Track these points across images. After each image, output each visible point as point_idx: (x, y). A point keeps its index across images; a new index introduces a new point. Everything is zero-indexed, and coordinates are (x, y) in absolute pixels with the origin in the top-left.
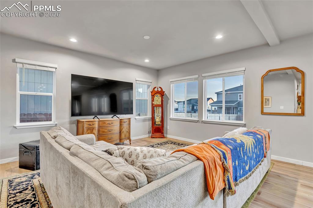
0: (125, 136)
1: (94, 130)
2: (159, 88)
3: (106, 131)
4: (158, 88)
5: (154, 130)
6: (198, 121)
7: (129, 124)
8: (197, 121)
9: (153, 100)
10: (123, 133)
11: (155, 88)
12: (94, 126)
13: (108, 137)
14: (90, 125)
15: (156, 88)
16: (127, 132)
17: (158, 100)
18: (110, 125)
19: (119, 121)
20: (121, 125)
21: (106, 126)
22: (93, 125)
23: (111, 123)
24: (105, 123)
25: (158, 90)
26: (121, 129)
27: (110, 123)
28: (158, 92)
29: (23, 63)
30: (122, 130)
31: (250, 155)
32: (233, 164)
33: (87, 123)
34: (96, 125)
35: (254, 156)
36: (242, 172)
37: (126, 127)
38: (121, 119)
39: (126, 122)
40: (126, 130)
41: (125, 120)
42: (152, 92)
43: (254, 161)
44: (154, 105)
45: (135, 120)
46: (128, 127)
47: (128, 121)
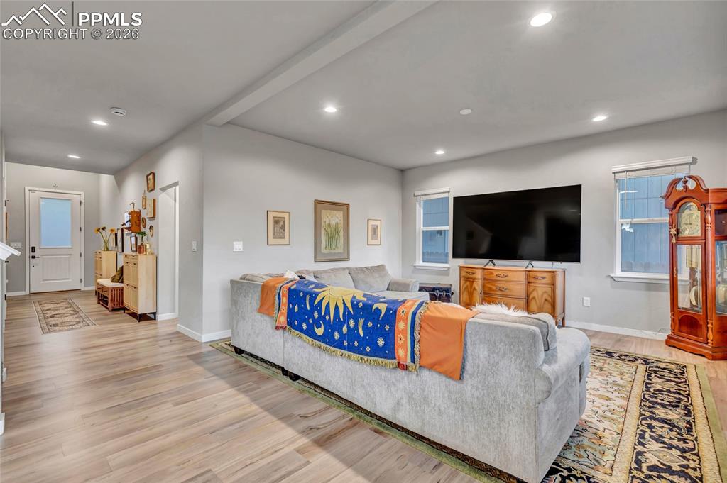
0: (540, 308)
1: (475, 283)
2: (689, 180)
3: (494, 288)
4: (685, 182)
7: (553, 284)
9: (674, 223)
10: (535, 301)
11: (676, 182)
12: (474, 276)
14: (469, 273)
15: (681, 183)
16: (546, 300)
18: (501, 279)
19: (524, 275)
20: (528, 283)
21: (495, 279)
22: (473, 274)
24: (492, 274)
25: (686, 187)
26: (530, 291)
27: (502, 275)
28: (687, 196)
30: (530, 294)
31: (327, 318)
32: (291, 306)
33: (465, 269)
34: (479, 275)
35: (345, 329)
36: (304, 326)
37: (544, 290)
38: (528, 271)
39: (543, 278)
40: (542, 295)
41: (539, 275)
42: (667, 197)
43: (343, 337)
44: (674, 241)
45: (609, 279)
46: (549, 290)
47: (548, 276)
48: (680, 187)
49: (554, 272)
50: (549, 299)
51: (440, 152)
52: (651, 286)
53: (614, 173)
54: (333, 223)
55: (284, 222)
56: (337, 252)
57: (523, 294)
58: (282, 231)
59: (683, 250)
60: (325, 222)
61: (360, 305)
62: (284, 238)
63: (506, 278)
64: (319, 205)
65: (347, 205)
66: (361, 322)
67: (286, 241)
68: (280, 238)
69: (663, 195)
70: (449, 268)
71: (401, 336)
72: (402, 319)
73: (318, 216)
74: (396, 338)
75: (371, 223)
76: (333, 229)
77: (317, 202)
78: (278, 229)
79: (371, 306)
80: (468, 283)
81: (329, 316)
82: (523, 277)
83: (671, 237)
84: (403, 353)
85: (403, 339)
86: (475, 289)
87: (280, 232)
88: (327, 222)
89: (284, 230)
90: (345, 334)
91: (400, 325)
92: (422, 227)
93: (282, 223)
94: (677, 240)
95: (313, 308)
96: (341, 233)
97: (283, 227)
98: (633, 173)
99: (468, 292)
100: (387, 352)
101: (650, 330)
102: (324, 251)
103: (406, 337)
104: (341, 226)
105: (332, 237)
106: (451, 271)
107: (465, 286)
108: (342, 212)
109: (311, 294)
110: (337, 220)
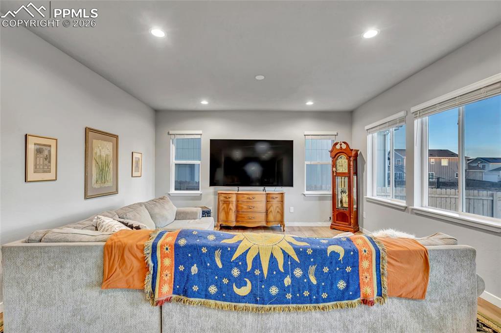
0: (275, 218)
1: (231, 205)
2: (343, 144)
3: (245, 207)
4: (341, 145)
5: (335, 216)
6: (406, 207)
7: (282, 201)
8: (403, 209)
9: (334, 165)
10: (271, 214)
11: (336, 144)
12: (230, 199)
13: (248, 215)
14: (226, 198)
15: (339, 145)
16: (278, 212)
17: (343, 164)
18: (251, 200)
19: (264, 196)
20: (267, 201)
21: (246, 201)
22: (230, 198)
23: (250, 198)
24: (244, 197)
25: (341, 147)
26: (268, 207)
28: (341, 152)
29: (174, 135)
30: (269, 209)
31: (257, 272)
32: (181, 268)
33: (223, 195)
34: (234, 199)
35: (287, 281)
36: (213, 289)
37: (277, 205)
38: (267, 194)
39: (276, 198)
40: (276, 209)
41: (274, 196)
42: (331, 152)
43: (283, 290)
44: (335, 174)
45: (303, 196)
46: (280, 205)
47: (279, 196)
48: (338, 147)
49: (282, 194)
50: (280, 211)
51: (205, 102)
52: (322, 198)
53: (305, 135)
54: (104, 155)
55: (50, 152)
56: (107, 186)
57: (264, 210)
58: (46, 162)
59: (339, 180)
60: (96, 153)
61: (310, 252)
62: (50, 172)
63: (254, 200)
64: (90, 134)
65: (116, 137)
66: (312, 269)
67: (51, 176)
68: (44, 172)
69: (330, 150)
70: (201, 194)
71: (366, 274)
72: (367, 258)
73: (90, 146)
74: (360, 277)
75: (135, 155)
76: (103, 162)
77: (87, 130)
78: (41, 161)
79: (325, 251)
80: (225, 205)
81: (261, 270)
82: (264, 199)
83: (333, 172)
84: (369, 289)
85: (369, 277)
86: (230, 209)
87: (44, 165)
88: (98, 154)
89: (50, 162)
90: (289, 286)
91: (364, 264)
92: (174, 161)
93: (46, 153)
94: (336, 175)
95: (228, 265)
96: (111, 166)
97: (48, 158)
98: (312, 136)
99: (225, 211)
100: (352, 292)
101: (320, 222)
102: (96, 186)
103: (371, 275)
104: (111, 158)
105: (102, 170)
106: (203, 196)
107: (223, 207)
108: (112, 144)
109: (224, 248)
110: (107, 152)
